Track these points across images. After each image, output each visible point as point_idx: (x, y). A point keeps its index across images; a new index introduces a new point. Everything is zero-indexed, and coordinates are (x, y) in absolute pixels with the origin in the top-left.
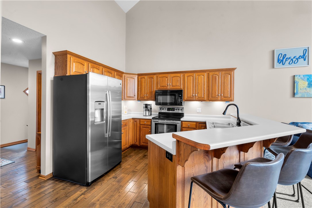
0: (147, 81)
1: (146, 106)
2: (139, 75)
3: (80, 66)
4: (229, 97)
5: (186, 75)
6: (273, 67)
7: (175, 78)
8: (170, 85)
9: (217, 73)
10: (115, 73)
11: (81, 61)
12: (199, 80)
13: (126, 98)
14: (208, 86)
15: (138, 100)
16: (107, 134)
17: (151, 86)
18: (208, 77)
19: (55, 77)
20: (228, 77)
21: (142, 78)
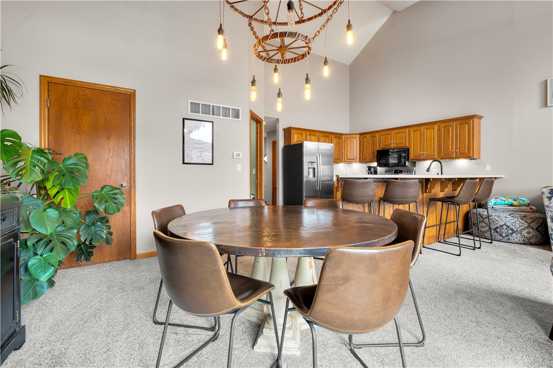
0: (369, 140)
1: (370, 168)
2: (361, 134)
3: (300, 136)
4: (467, 152)
5: (412, 130)
6: (546, 105)
7: (399, 134)
8: (393, 142)
9: (450, 124)
10: (333, 136)
11: (300, 132)
12: (428, 135)
13: (346, 160)
14: (439, 141)
15: (360, 162)
16: (318, 188)
17: (373, 146)
18: (439, 130)
19: (284, 147)
20: (465, 127)
21: (364, 137)
